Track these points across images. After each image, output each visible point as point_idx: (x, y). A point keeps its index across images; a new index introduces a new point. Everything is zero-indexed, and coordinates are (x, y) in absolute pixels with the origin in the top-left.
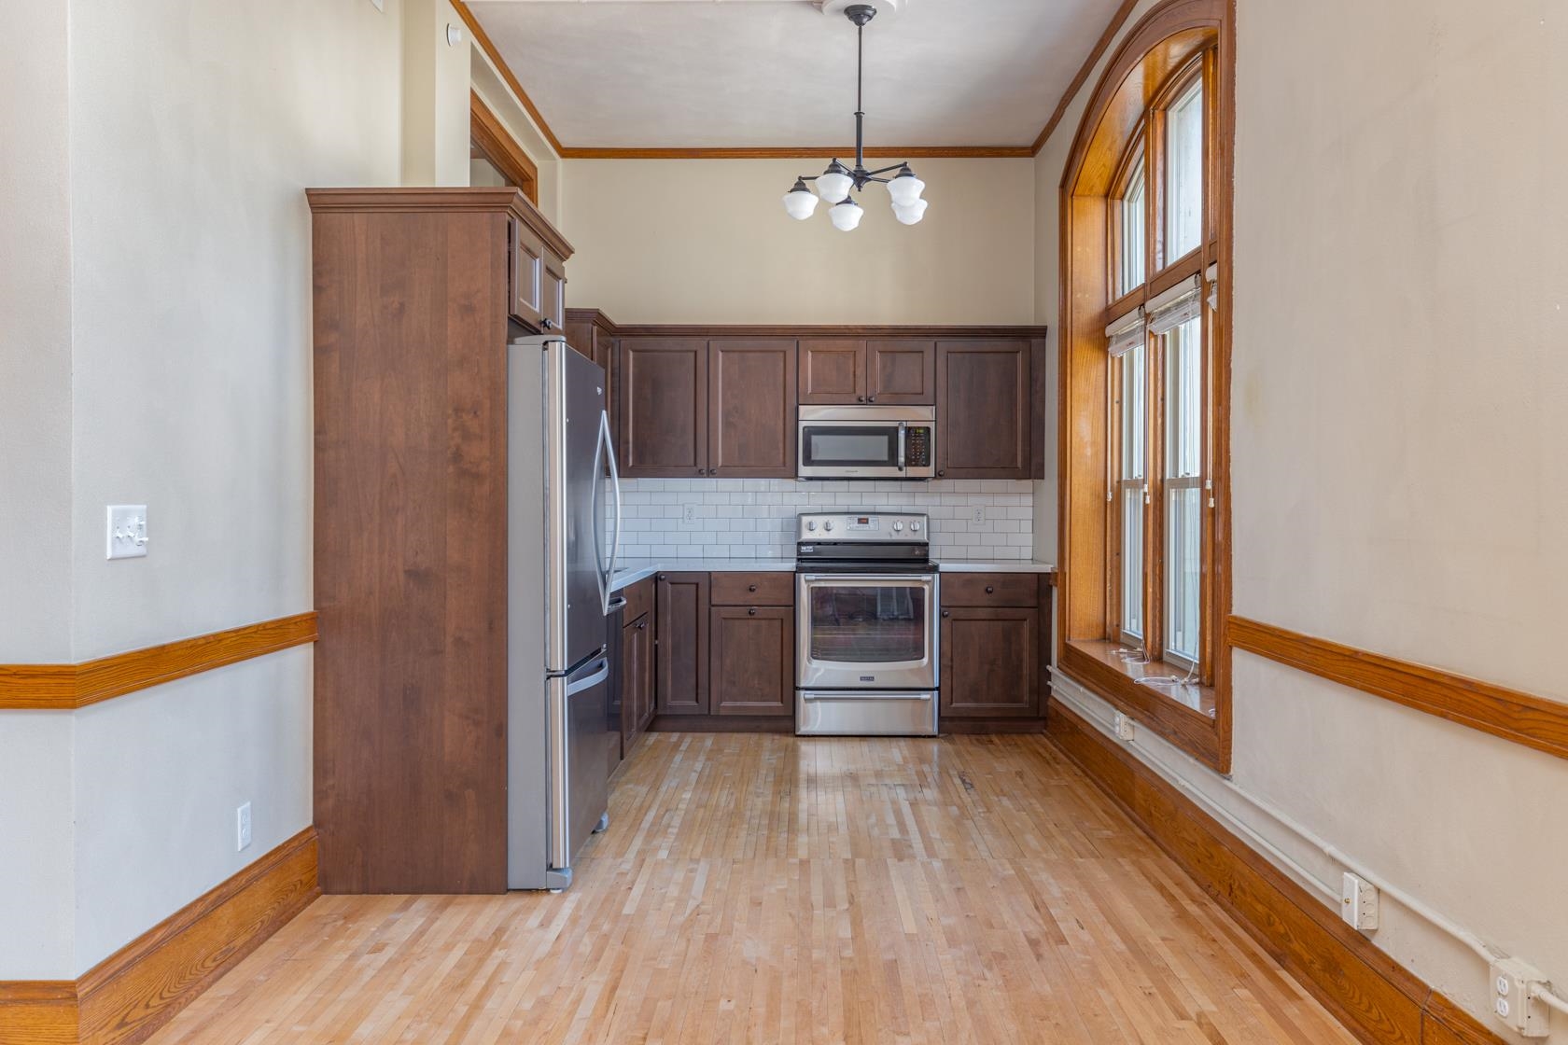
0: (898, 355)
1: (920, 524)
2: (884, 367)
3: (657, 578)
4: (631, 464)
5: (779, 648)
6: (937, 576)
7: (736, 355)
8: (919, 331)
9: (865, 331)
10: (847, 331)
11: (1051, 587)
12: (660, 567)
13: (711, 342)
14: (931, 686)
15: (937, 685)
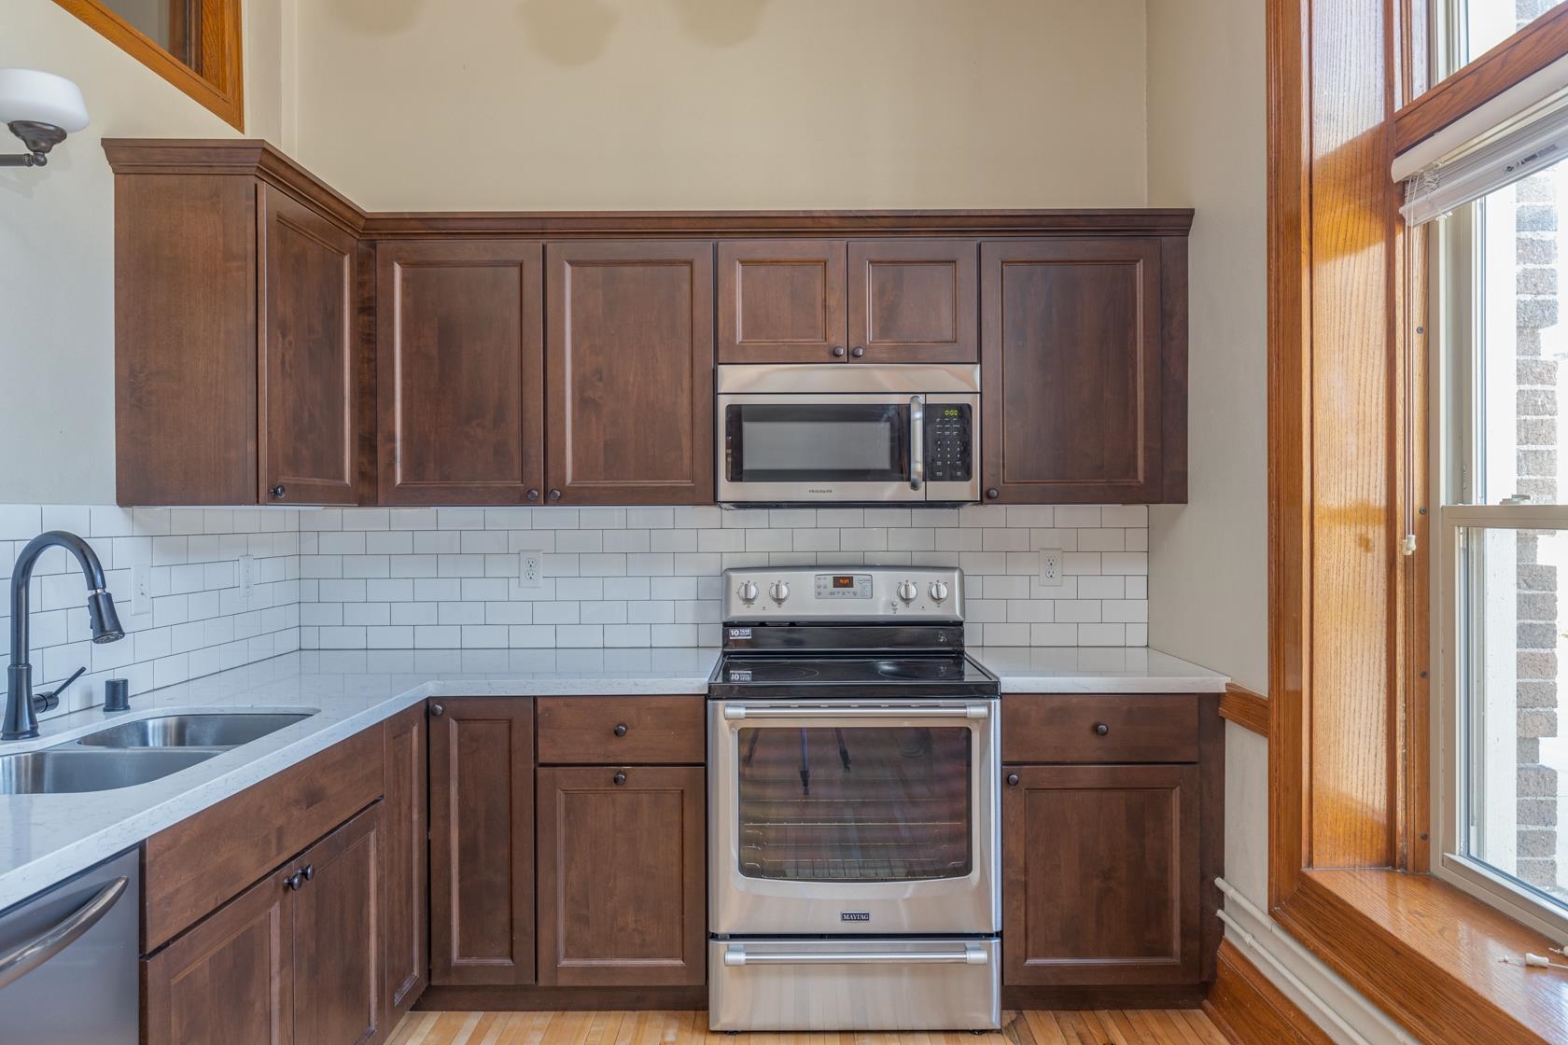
0: (906, 268)
1: (947, 585)
2: (880, 293)
3: (429, 711)
4: (398, 480)
5: (677, 849)
6: (996, 703)
7: (598, 271)
8: (950, 222)
9: (846, 222)
10: (809, 222)
11: (1223, 720)
12: (432, 689)
13: (550, 247)
14: (987, 931)
15: (996, 927)
